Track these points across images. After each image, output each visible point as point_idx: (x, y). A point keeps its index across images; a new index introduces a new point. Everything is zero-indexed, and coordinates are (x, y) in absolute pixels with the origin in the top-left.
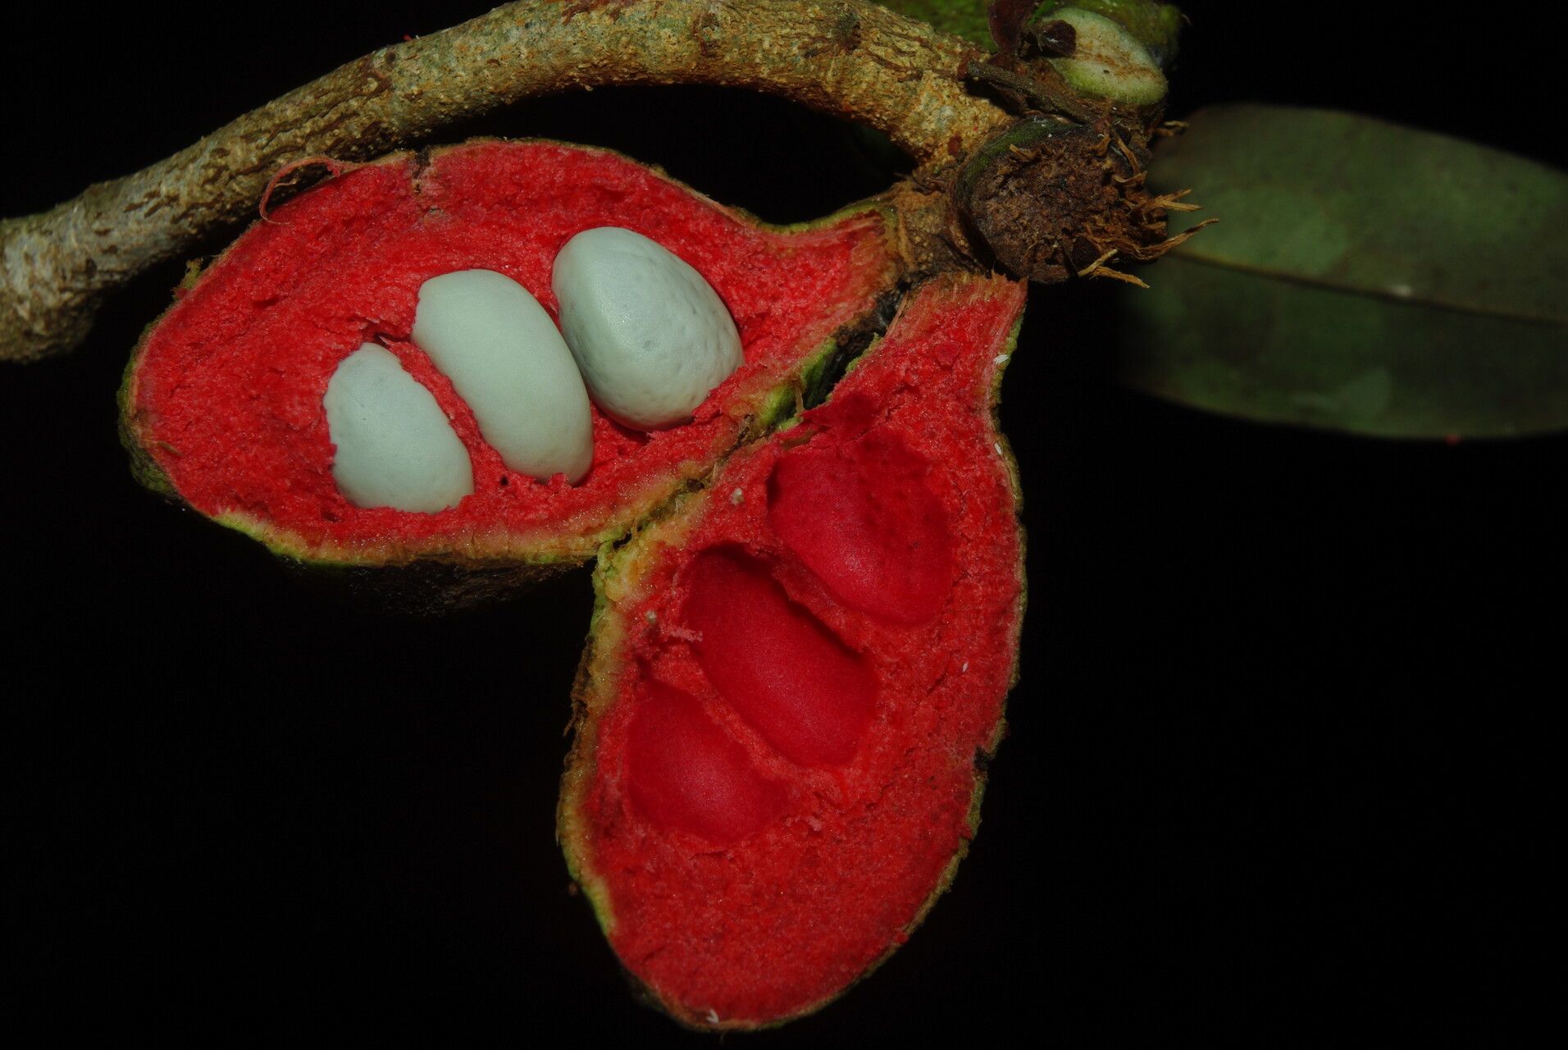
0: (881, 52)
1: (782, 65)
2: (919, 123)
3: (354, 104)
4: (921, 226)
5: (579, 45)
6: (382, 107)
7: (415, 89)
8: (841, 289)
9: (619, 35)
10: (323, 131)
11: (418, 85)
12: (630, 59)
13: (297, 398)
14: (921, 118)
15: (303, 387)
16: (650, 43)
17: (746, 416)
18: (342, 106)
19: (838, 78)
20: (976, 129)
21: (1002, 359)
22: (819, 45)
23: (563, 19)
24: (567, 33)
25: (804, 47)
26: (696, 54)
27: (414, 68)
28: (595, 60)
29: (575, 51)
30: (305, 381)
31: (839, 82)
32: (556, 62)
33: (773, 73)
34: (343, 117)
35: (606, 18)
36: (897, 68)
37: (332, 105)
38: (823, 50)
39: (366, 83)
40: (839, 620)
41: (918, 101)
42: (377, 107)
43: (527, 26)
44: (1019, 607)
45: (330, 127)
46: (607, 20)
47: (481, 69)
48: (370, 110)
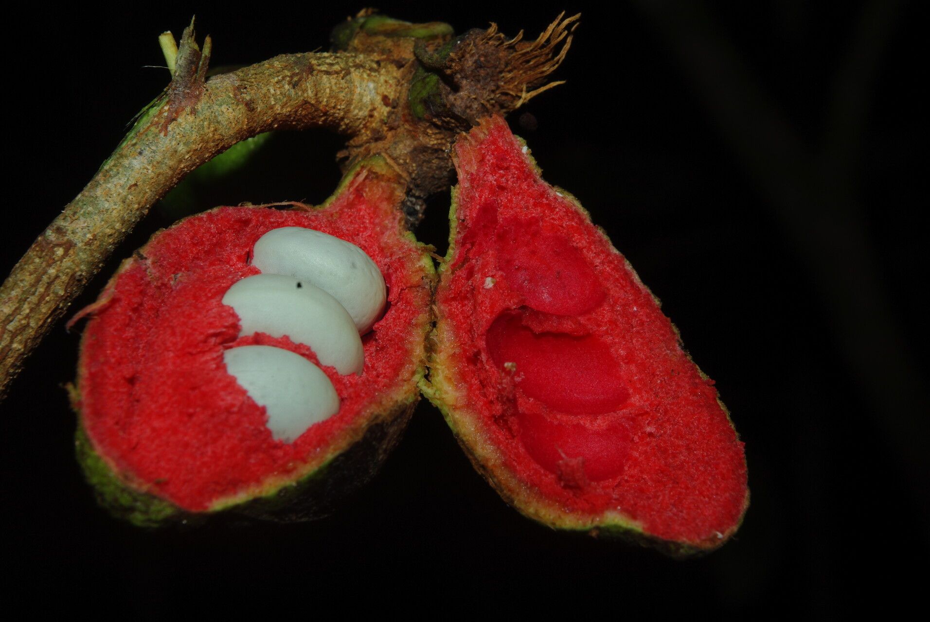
0: (324, 68)
1: (285, 99)
2: (361, 100)
3: (52, 271)
4: (399, 153)
5: (182, 143)
6: (73, 261)
7: (89, 236)
8: (378, 216)
9: (201, 123)
10: (38, 304)
11: (90, 232)
12: (214, 134)
13: (222, 393)
14: (361, 95)
15: (221, 385)
16: (220, 118)
17: (422, 278)
18: (45, 278)
19: (314, 92)
20: (391, 86)
21: (525, 149)
22: (295, 79)
23: (162, 135)
24: (170, 140)
25: (289, 83)
26: (245, 112)
27: (81, 224)
28: (194, 147)
29: (180, 149)
30: (219, 381)
31: (316, 95)
32: (171, 163)
33: (282, 107)
34: (49, 284)
35: (189, 117)
36: (337, 73)
37: (38, 280)
38: (300, 80)
39: (54, 253)
40: (568, 326)
41: (356, 87)
42: (69, 264)
43: (140, 153)
44: (628, 266)
45: (42, 297)
46: (191, 118)
47: (126, 197)
48: (66, 269)
